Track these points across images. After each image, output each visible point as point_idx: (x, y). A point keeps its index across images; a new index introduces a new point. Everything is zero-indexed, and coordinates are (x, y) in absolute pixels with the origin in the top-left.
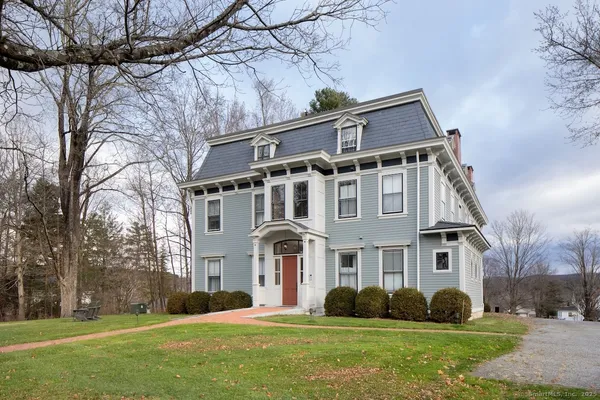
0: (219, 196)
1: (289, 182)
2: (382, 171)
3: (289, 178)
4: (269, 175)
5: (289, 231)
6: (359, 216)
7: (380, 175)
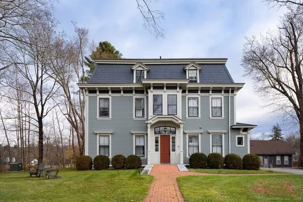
0: (109, 96)
1: (165, 94)
2: (212, 95)
3: (165, 92)
4: (152, 88)
5: (171, 121)
6: (200, 116)
7: (210, 97)
